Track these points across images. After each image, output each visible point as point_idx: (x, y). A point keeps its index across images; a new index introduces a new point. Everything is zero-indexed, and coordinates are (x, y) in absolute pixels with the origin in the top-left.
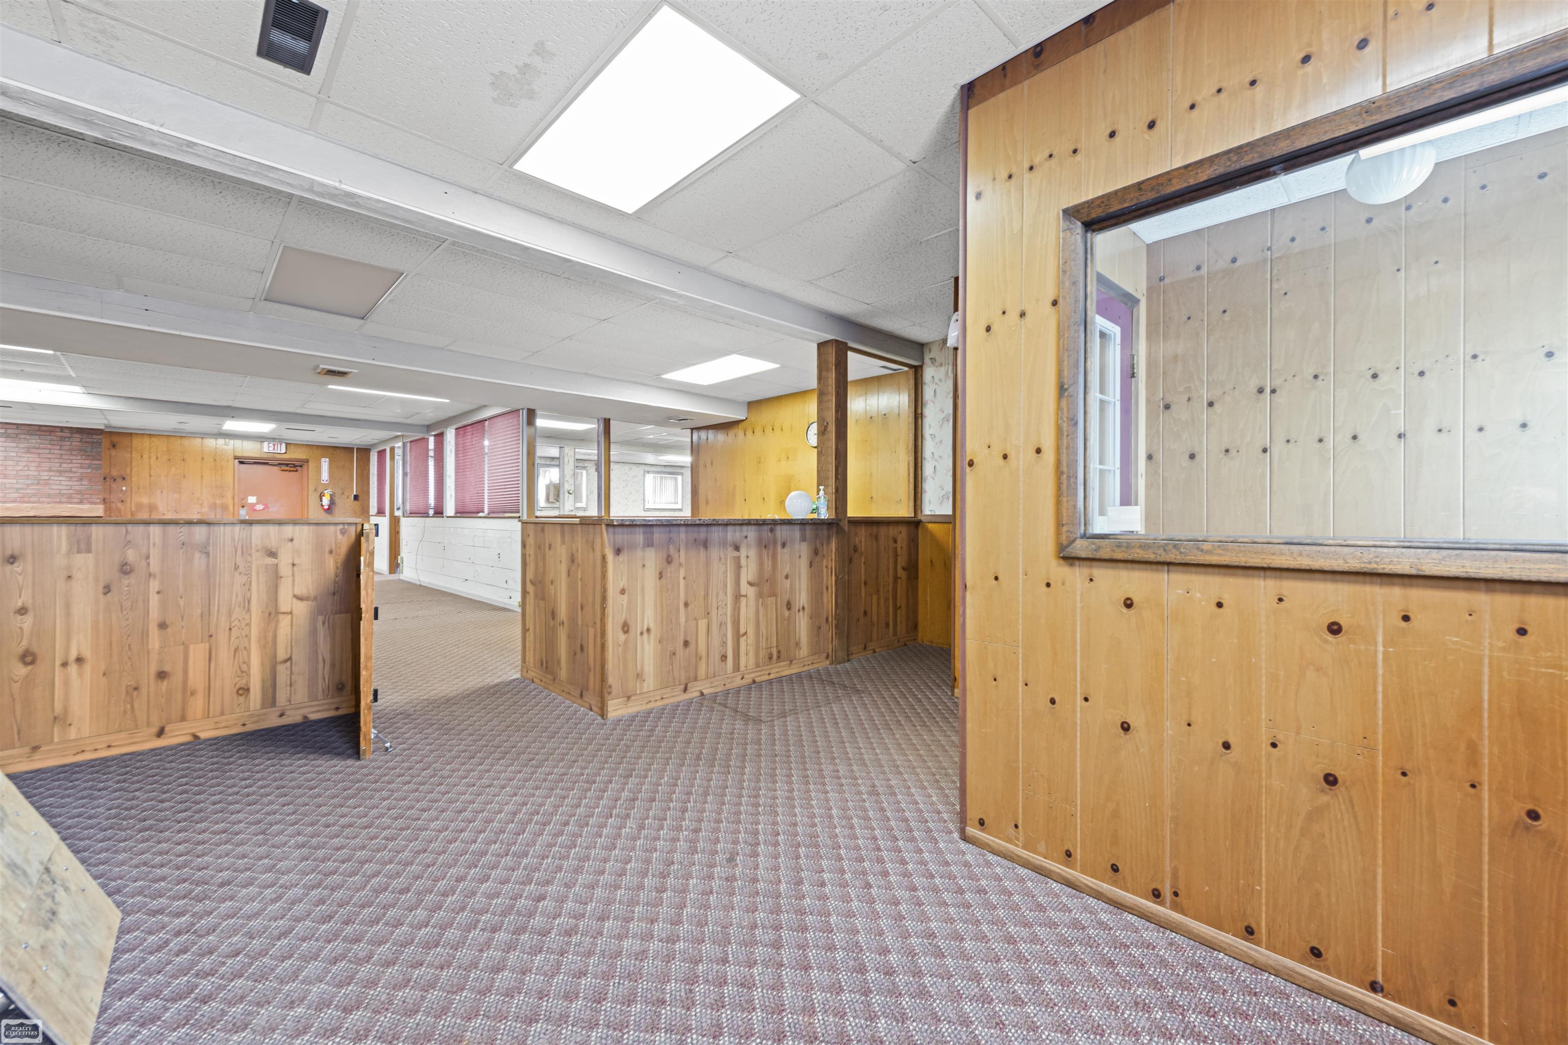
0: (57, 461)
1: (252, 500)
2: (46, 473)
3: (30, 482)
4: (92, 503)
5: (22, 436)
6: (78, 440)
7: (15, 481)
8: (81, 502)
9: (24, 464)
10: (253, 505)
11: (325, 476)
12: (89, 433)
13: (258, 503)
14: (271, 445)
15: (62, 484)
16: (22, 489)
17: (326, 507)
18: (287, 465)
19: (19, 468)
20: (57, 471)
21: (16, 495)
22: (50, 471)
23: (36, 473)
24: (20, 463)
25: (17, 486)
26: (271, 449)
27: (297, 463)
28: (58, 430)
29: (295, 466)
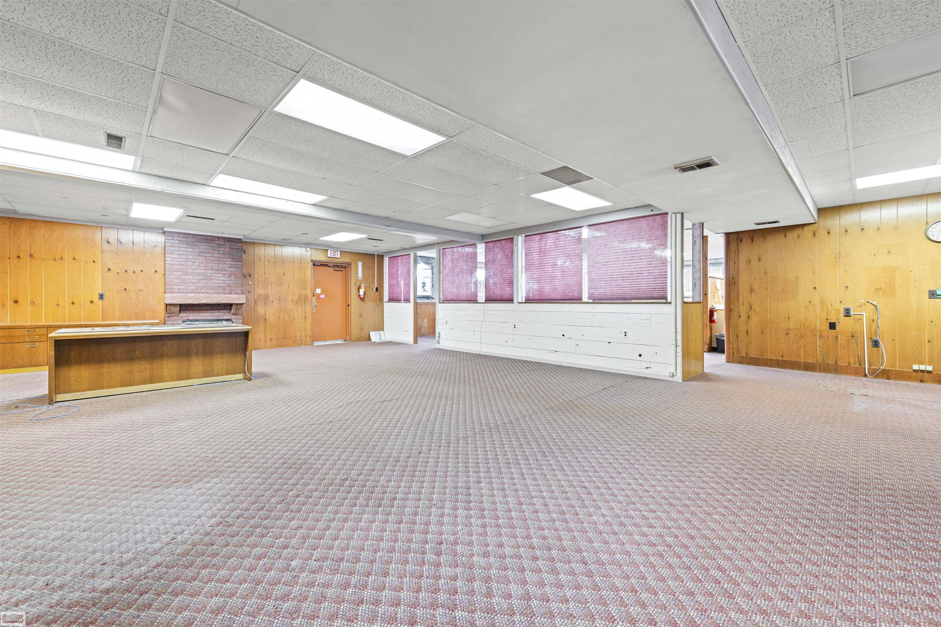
0: (216, 262)
1: (318, 291)
2: (210, 272)
3: (200, 278)
4: (236, 293)
5: (196, 244)
6: (228, 247)
7: (191, 277)
8: (230, 293)
9: (197, 264)
10: (319, 295)
11: (360, 274)
12: (234, 242)
13: (321, 294)
14: (332, 252)
15: (219, 279)
16: (196, 283)
17: (362, 296)
18: (338, 266)
19: (194, 267)
20: (216, 270)
21: (193, 288)
22: (212, 269)
23: (204, 271)
24: (195, 264)
25: (193, 281)
26: (332, 255)
27: (344, 265)
28: (217, 239)
29: (342, 267)
